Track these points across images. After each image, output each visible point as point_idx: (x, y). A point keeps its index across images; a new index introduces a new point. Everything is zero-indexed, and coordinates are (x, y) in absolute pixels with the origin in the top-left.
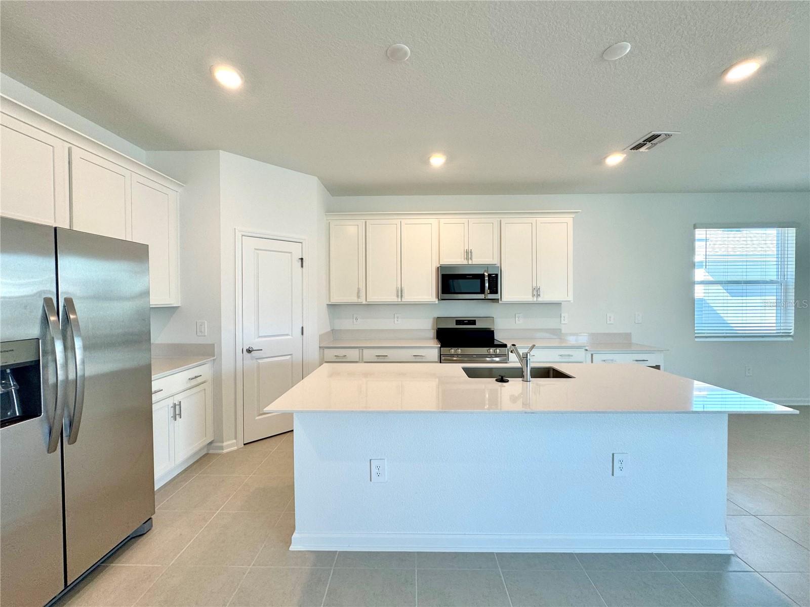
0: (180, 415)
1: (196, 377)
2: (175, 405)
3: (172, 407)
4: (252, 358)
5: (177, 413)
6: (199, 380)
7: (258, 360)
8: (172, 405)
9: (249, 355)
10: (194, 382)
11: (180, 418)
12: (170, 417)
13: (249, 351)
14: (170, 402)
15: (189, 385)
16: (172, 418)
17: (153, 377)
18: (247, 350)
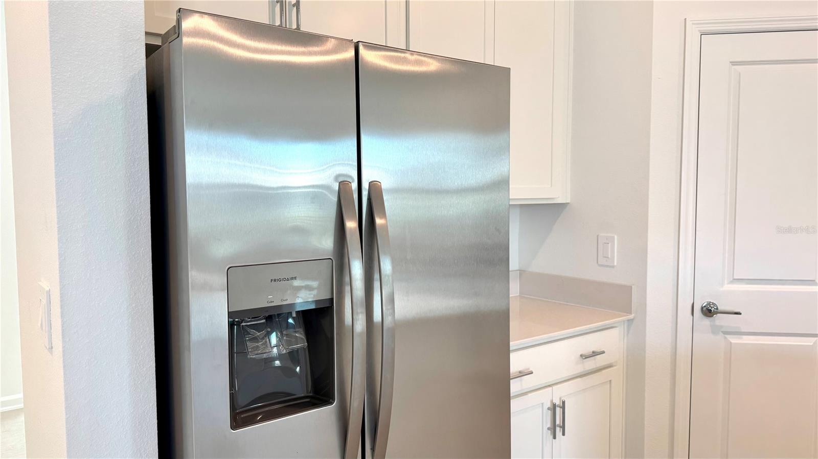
0: (563, 427)
1: (595, 354)
2: (554, 407)
3: (549, 409)
4: (715, 330)
5: (558, 422)
6: (600, 361)
7: (728, 336)
8: (549, 405)
9: (707, 321)
10: (590, 364)
11: (564, 434)
12: (545, 429)
13: (709, 311)
14: (546, 398)
15: (580, 369)
16: (549, 431)
17: (513, 344)
18: (702, 308)
